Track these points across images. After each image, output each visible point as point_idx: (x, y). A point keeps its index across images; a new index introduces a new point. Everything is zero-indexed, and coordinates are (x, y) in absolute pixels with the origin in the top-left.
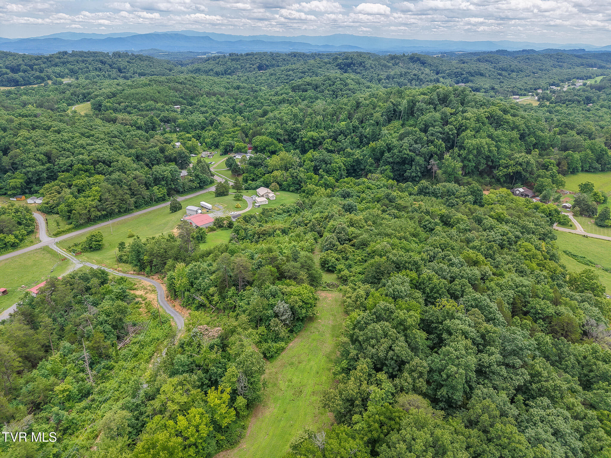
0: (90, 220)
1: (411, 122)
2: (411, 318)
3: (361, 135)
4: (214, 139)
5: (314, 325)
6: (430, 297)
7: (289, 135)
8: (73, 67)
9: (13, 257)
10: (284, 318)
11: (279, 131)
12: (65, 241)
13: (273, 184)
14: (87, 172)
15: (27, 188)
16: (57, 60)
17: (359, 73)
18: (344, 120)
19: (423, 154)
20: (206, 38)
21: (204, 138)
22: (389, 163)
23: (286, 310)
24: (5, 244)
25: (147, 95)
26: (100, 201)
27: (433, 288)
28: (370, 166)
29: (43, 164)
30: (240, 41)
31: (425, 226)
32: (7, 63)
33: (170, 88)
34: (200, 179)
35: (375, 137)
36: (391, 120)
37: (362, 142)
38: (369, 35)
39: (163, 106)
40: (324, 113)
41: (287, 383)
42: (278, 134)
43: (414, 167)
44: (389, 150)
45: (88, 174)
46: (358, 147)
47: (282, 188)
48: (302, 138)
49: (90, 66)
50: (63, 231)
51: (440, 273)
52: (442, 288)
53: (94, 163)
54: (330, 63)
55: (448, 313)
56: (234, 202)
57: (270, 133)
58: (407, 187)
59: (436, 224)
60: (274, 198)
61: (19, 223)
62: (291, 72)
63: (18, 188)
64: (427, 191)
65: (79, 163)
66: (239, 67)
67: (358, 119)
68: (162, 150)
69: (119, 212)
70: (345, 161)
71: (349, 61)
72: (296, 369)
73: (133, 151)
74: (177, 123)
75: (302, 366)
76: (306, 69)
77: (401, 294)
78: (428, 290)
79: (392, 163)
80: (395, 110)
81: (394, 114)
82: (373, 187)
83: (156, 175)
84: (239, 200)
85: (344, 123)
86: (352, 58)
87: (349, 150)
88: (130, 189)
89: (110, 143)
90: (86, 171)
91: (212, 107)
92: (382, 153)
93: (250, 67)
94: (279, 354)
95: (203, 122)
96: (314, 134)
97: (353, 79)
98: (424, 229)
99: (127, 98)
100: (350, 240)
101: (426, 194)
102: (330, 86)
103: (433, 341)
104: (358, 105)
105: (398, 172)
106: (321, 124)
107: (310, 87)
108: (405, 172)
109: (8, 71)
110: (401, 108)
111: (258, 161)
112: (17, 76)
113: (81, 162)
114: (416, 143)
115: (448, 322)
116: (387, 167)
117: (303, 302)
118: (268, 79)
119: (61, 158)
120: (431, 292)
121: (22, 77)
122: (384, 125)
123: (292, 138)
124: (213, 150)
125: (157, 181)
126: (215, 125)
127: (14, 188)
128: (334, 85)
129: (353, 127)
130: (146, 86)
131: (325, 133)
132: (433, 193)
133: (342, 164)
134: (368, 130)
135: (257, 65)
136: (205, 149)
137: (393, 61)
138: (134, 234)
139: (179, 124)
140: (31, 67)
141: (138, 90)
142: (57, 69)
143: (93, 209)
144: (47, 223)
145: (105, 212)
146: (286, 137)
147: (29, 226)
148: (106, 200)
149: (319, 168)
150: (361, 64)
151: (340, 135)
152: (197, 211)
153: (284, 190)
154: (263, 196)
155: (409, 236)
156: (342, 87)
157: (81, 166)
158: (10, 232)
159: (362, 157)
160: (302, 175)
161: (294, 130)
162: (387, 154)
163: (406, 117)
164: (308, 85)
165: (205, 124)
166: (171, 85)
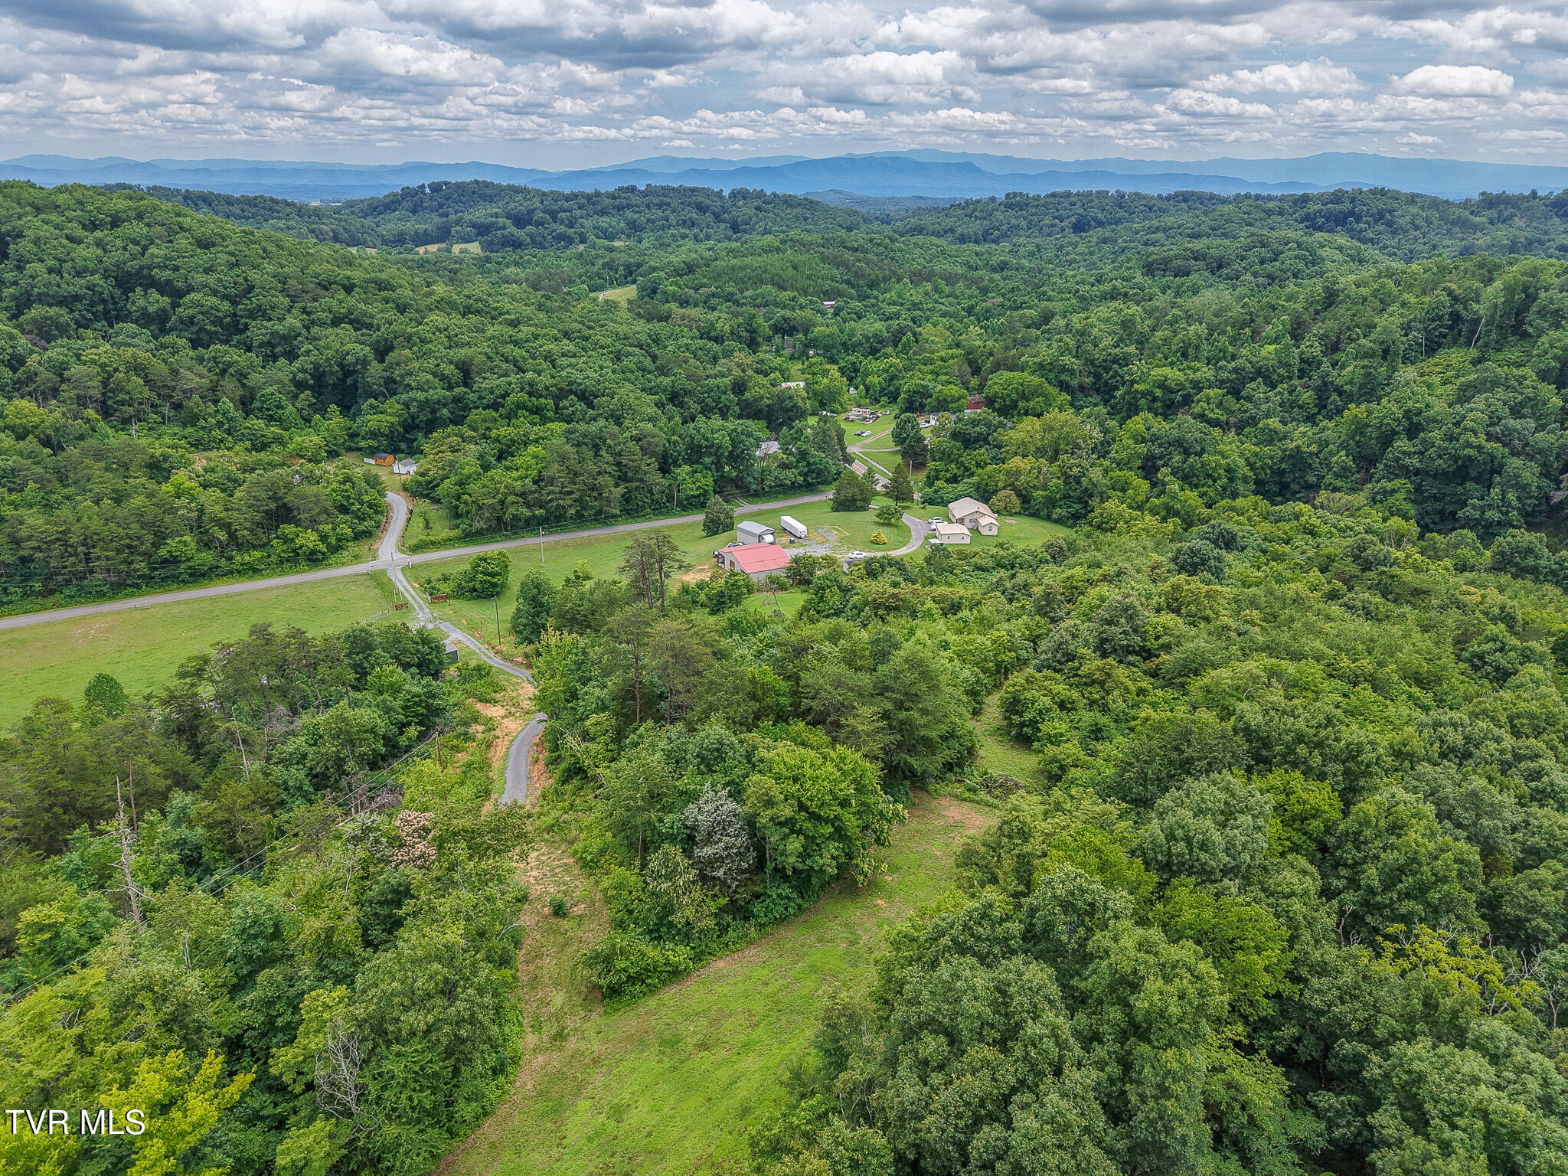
0: (502, 526)
1: (1514, 355)
2: (1167, 979)
3: (1325, 384)
4: (893, 378)
5: (851, 912)
6: (1379, 907)
7: (1097, 376)
8: (635, 216)
9: (300, 584)
10: (708, 851)
11: (1067, 360)
12: (427, 566)
13: (1002, 494)
14: (536, 413)
15: (404, 439)
16: (608, 201)
17: (1371, 240)
18: (1276, 340)
19: (1540, 451)
20: (966, 167)
21: (866, 375)
22: (1406, 472)
23: (723, 825)
24: (294, 551)
25: (766, 271)
26: (535, 482)
27: (1401, 870)
28: (1337, 476)
29: (450, 388)
30: (1051, 171)
31: (1481, 657)
32: (512, 205)
33: (824, 259)
34: (809, 465)
35: (1370, 391)
36: (1440, 345)
37: (1325, 407)
38: (1429, 155)
39: (793, 299)
40: (1217, 320)
41: (601, 1118)
42: (1064, 369)
43: (1495, 492)
44: (1413, 431)
45: (537, 418)
46: (1311, 419)
47: (1028, 506)
48: (1133, 382)
49: (672, 217)
50: (433, 543)
51: (1468, 818)
52: (1444, 880)
53: (561, 394)
54: (1281, 214)
55: (1430, 1003)
56: (874, 527)
57: (1041, 366)
58: (1456, 546)
59: (1527, 657)
60: (995, 532)
61: (344, 509)
62: (1160, 235)
63: (383, 435)
64: (1531, 562)
65: (522, 389)
66: (1024, 224)
67: (1321, 338)
68: (739, 387)
69: (579, 515)
70: (1256, 455)
71: (1346, 207)
72: (675, 1068)
73: (666, 381)
74: (810, 336)
75: (703, 1061)
76: (1204, 228)
77: (1204, 857)
78: (1372, 874)
79: (1417, 472)
80: (1455, 317)
81: (1451, 328)
82: (1324, 529)
83: (692, 438)
84: (889, 525)
85: (1272, 348)
86: (1353, 200)
87: (1274, 423)
88: (619, 464)
89: (618, 357)
90: (537, 411)
91: (914, 305)
92: (1387, 439)
93: (1053, 226)
94: (652, 990)
95: (875, 335)
96: (1173, 374)
97: (1340, 249)
98: (1476, 668)
99: (717, 277)
100: (1147, 654)
101: (1521, 572)
102: (1262, 262)
103: (1331, 1125)
104: (1331, 298)
105: (1438, 506)
106: (1198, 347)
107: (1202, 264)
108: (1464, 504)
109: (509, 222)
110: (1481, 309)
111: (977, 429)
112: (521, 234)
113: (527, 388)
114: (1516, 412)
115: (1419, 1053)
116: (1397, 483)
117: (802, 807)
118: (1091, 253)
119: (488, 375)
120: (1386, 889)
121: (529, 235)
122: (1406, 360)
123: (1106, 383)
124: (883, 406)
125: (695, 453)
126: (904, 345)
127: (374, 435)
128: (1275, 260)
129: (1302, 361)
130: (771, 251)
131: (1206, 372)
132: (1553, 572)
133: (1241, 462)
134: (1350, 369)
135: (1073, 219)
136: (863, 402)
137: (1493, 213)
138: (593, 573)
139: (815, 340)
140: (554, 215)
141: (748, 260)
142: (604, 221)
143: (511, 499)
144: (409, 520)
145: (539, 512)
146: (1088, 380)
147: (364, 519)
148: (552, 481)
149: (1160, 463)
150: (1380, 216)
151: (1253, 379)
152: (760, 537)
153: (1035, 515)
154: (961, 521)
155: (1396, 677)
156: (1301, 265)
157: (526, 397)
158: (313, 523)
159: (1314, 448)
160: (1096, 474)
161: (1115, 361)
162: (1402, 444)
163: (1494, 336)
164: (1196, 259)
165: (880, 342)
166: (832, 251)
